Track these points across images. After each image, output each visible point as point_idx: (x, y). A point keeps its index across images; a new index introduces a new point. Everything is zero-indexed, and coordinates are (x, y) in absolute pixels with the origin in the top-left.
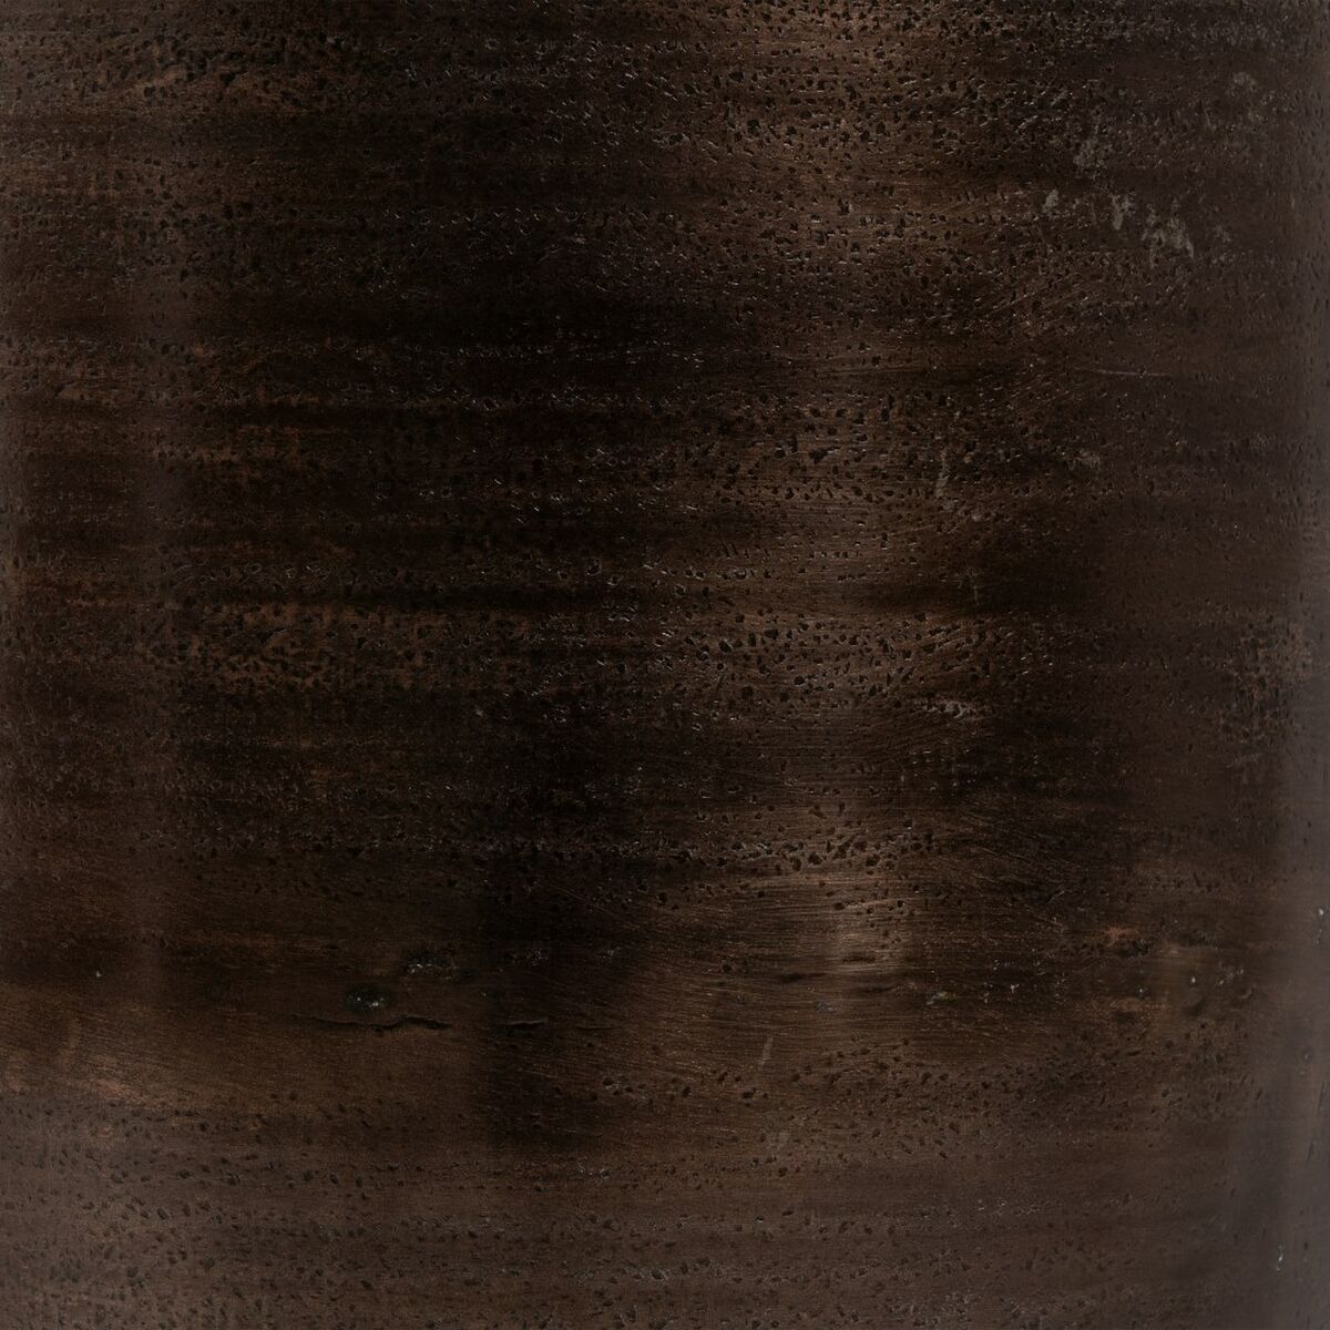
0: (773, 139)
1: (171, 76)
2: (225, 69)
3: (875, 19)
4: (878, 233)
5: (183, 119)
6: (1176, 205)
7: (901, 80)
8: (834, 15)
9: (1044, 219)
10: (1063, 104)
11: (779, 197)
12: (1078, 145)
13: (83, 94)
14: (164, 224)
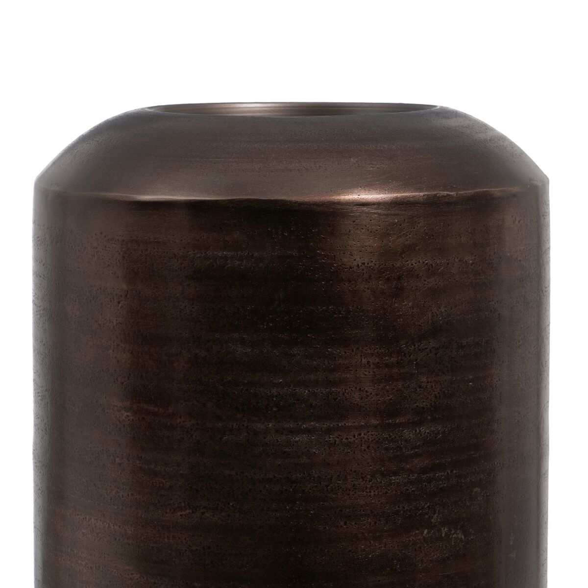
0: (351, 526)
1: (187, 511)
2: (202, 511)
3: (378, 492)
4: (380, 548)
5: (191, 523)
6: (459, 527)
7: (385, 507)
8: (367, 492)
9: (424, 538)
10: (428, 507)
11: (353, 541)
12: (433, 517)
13: (163, 514)
14: (186, 550)
